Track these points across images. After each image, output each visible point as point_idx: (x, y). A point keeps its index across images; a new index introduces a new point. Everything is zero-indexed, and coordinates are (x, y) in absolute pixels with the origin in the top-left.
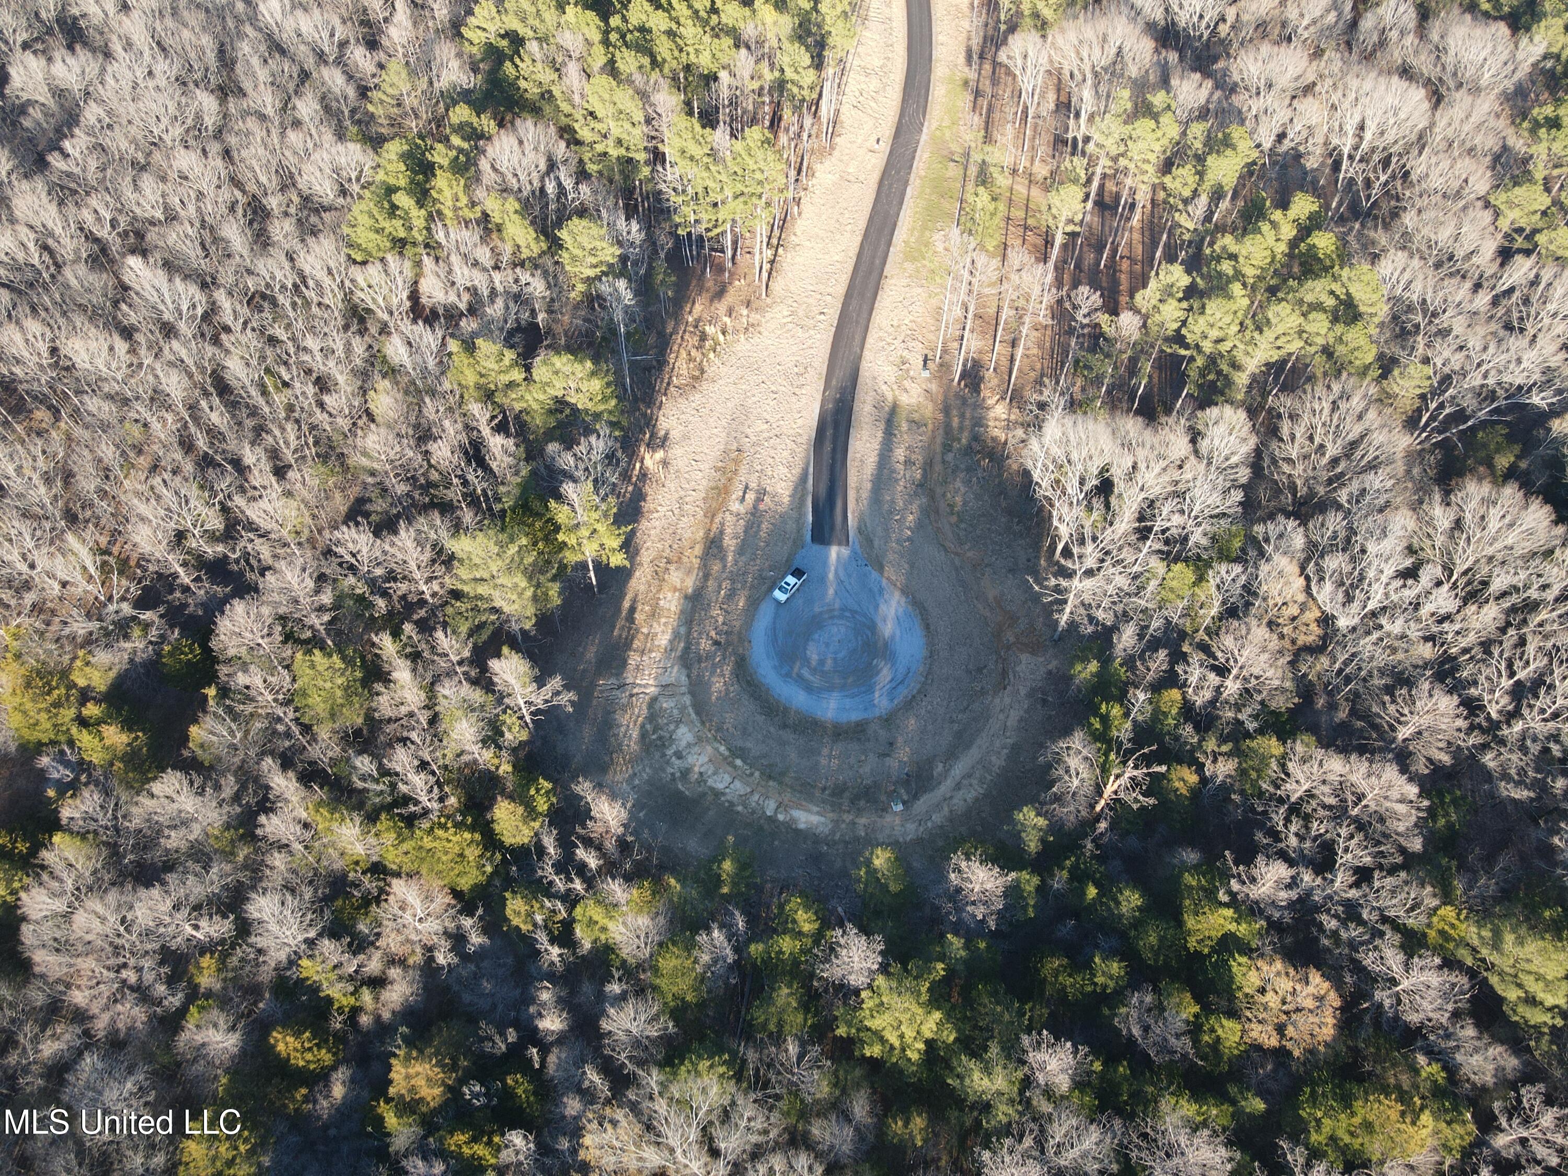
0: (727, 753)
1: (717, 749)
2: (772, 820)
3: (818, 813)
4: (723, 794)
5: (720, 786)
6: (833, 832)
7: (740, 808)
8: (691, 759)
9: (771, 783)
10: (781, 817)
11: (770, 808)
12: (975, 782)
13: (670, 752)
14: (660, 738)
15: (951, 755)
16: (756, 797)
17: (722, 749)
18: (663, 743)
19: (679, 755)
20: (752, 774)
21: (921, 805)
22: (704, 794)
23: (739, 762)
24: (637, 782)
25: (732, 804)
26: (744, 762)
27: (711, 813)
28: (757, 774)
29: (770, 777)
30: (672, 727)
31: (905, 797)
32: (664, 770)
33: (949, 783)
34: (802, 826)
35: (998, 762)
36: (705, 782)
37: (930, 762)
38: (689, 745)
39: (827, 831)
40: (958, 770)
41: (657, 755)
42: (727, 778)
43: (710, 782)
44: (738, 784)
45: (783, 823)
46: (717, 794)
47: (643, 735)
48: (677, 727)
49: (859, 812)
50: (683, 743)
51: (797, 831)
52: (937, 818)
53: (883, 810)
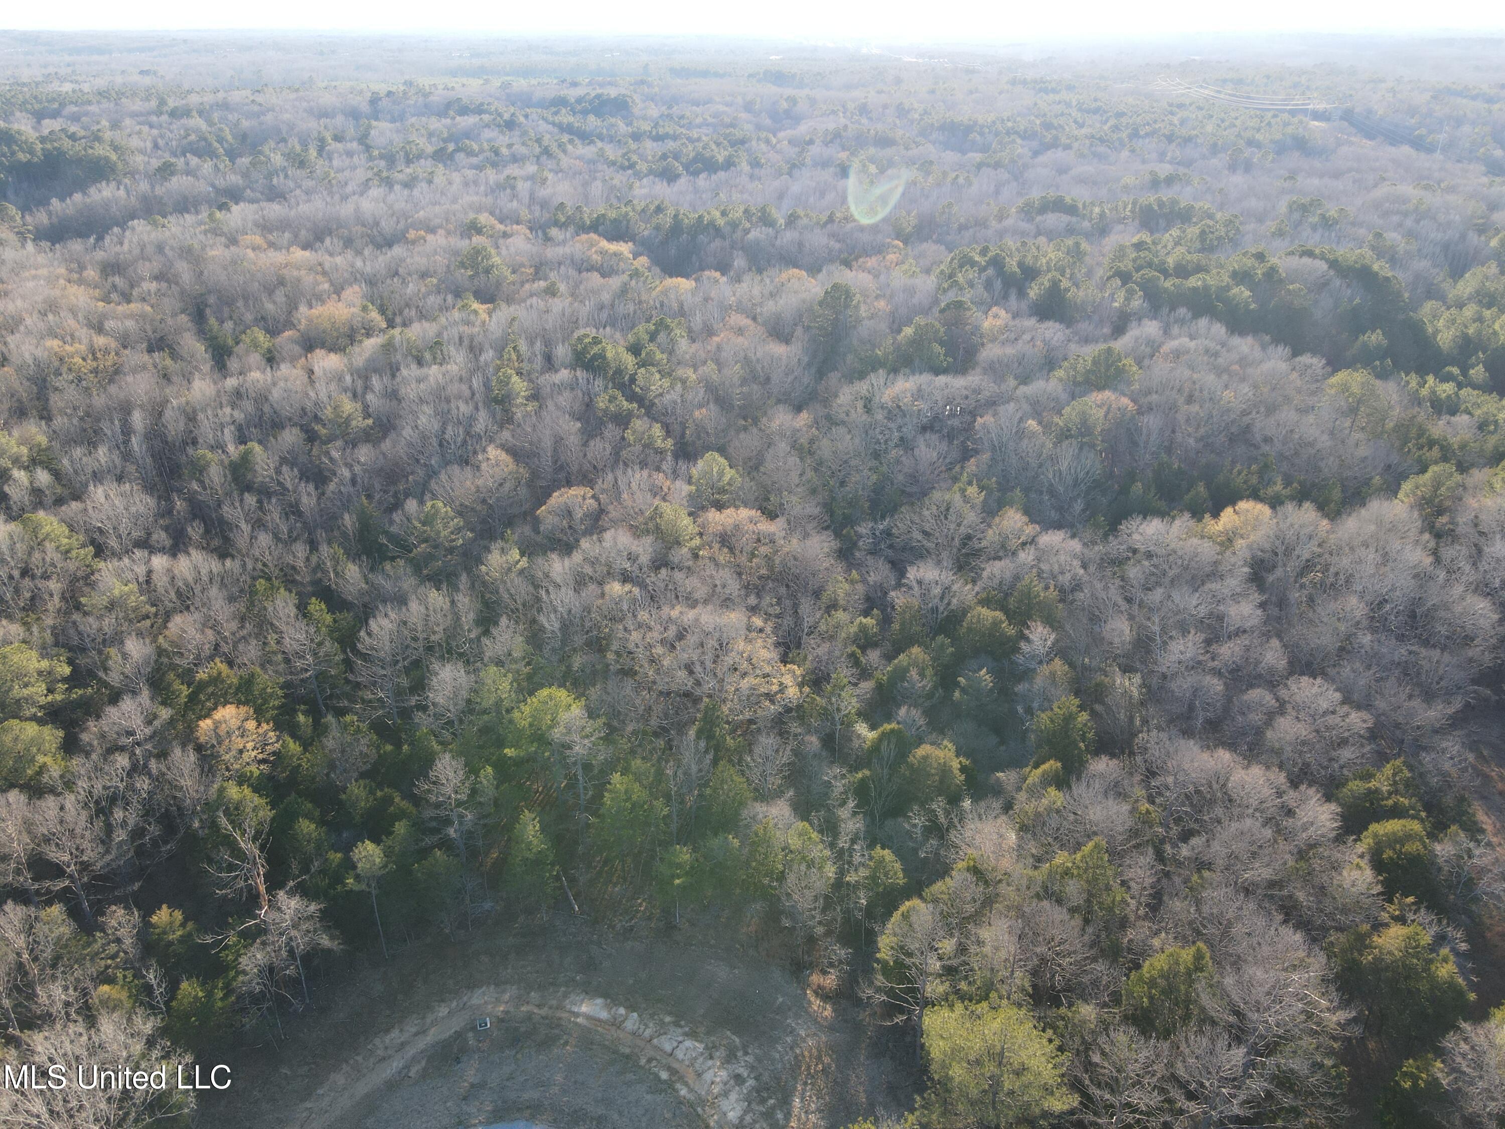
0: (678, 1086)
1: (691, 1090)
2: (631, 1008)
3: (577, 1015)
4: (686, 1034)
5: (688, 1043)
6: (566, 996)
7: (668, 1019)
8: (723, 1074)
9: (627, 1051)
10: (622, 1011)
11: (632, 1021)
12: (380, 1052)
13: (751, 1082)
14: (763, 1101)
15: (392, 1086)
16: (648, 1033)
17: (683, 1092)
18: (760, 1093)
19: (739, 1079)
20: (650, 1061)
21: (457, 1024)
22: (708, 1033)
23: (664, 1075)
24: (789, 1039)
25: (677, 1024)
26: (657, 1077)
27: (702, 1011)
28: (643, 1062)
29: (628, 1057)
30: (748, 1119)
31: (471, 1034)
32: (759, 1060)
33: (411, 1052)
34: (599, 1001)
35: (339, 1079)
36: (706, 1048)
37: (424, 1075)
38: (725, 1094)
39: (573, 997)
40: (396, 1064)
41: (766, 1077)
42: (680, 1054)
43: (700, 1047)
44: (668, 1047)
45: (620, 1005)
46: (693, 1035)
47: (785, 1102)
48: (741, 1119)
49: (529, 1017)
50: (733, 1096)
51: (605, 995)
52: (443, 1011)
53: (502, 1020)
